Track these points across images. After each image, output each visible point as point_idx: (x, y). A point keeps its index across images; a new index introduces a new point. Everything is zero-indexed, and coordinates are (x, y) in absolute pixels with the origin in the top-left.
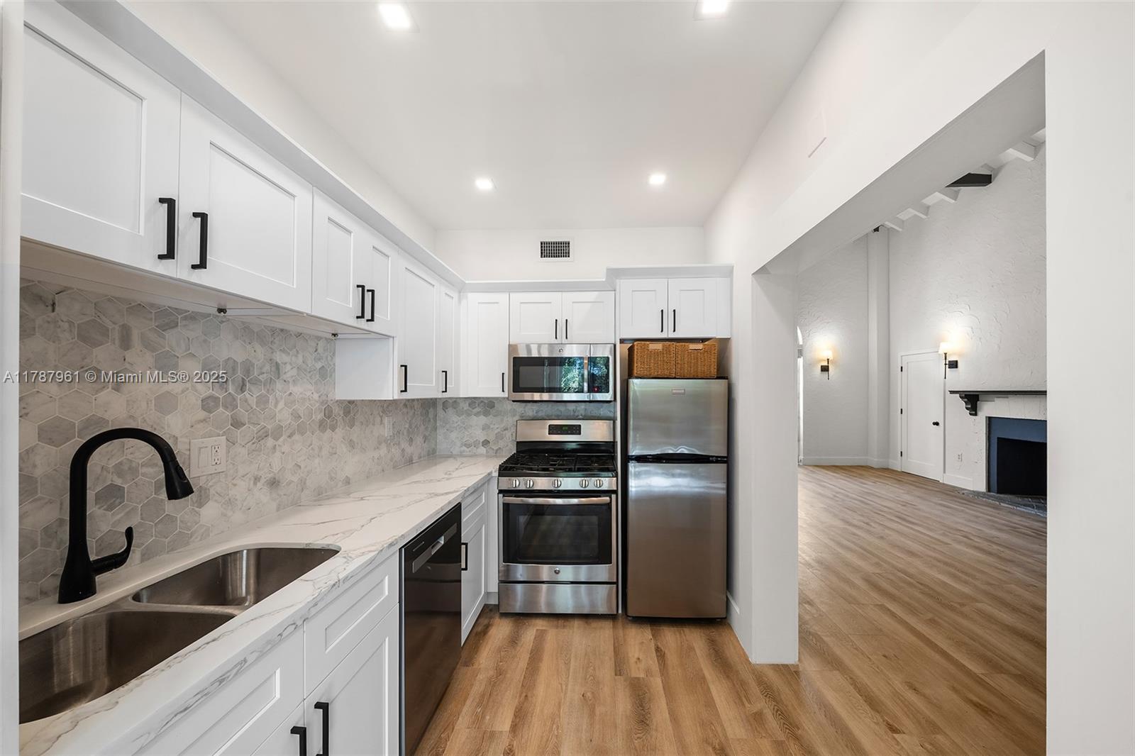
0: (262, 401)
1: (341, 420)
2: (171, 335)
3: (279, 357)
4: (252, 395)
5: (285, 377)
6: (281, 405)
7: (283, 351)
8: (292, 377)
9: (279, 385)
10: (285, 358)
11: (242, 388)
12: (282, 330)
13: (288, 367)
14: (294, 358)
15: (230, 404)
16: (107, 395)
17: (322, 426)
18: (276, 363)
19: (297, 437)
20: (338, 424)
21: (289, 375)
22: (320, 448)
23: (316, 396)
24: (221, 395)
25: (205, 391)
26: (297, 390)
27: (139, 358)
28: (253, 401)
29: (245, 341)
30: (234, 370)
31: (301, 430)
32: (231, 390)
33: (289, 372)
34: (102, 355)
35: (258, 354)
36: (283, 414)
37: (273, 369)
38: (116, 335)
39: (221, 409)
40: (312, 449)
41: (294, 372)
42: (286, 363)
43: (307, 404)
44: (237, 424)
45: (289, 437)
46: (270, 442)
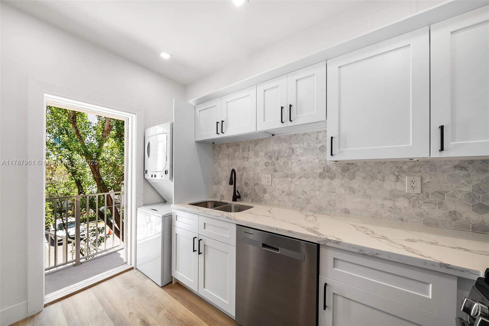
0: (286, 163)
1: (340, 174)
2: (257, 147)
3: (294, 146)
4: (281, 161)
5: (297, 153)
6: (294, 165)
7: (296, 143)
8: (300, 153)
9: (294, 157)
10: (297, 145)
11: (277, 159)
12: (295, 135)
13: (298, 149)
14: (302, 145)
15: (273, 164)
16: (246, 162)
17: (321, 176)
18: (292, 148)
19: (303, 179)
20: (337, 176)
21: (298, 152)
22: (321, 187)
23: (317, 161)
24: (270, 161)
25: (265, 160)
26: (303, 158)
27: (251, 154)
28: (281, 163)
29: (278, 143)
30: (274, 153)
31: (307, 176)
32: (273, 160)
33: (299, 151)
34: (245, 154)
35: (284, 147)
36: (295, 168)
37: (291, 151)
38: (247, 149)
39: (270, 166)
40: (315, 186)
41: (302, 151)
42: (297, 148)
43: (310, 164)
44: (275, 171)
45: (299, 178)
46: (289, 179)
